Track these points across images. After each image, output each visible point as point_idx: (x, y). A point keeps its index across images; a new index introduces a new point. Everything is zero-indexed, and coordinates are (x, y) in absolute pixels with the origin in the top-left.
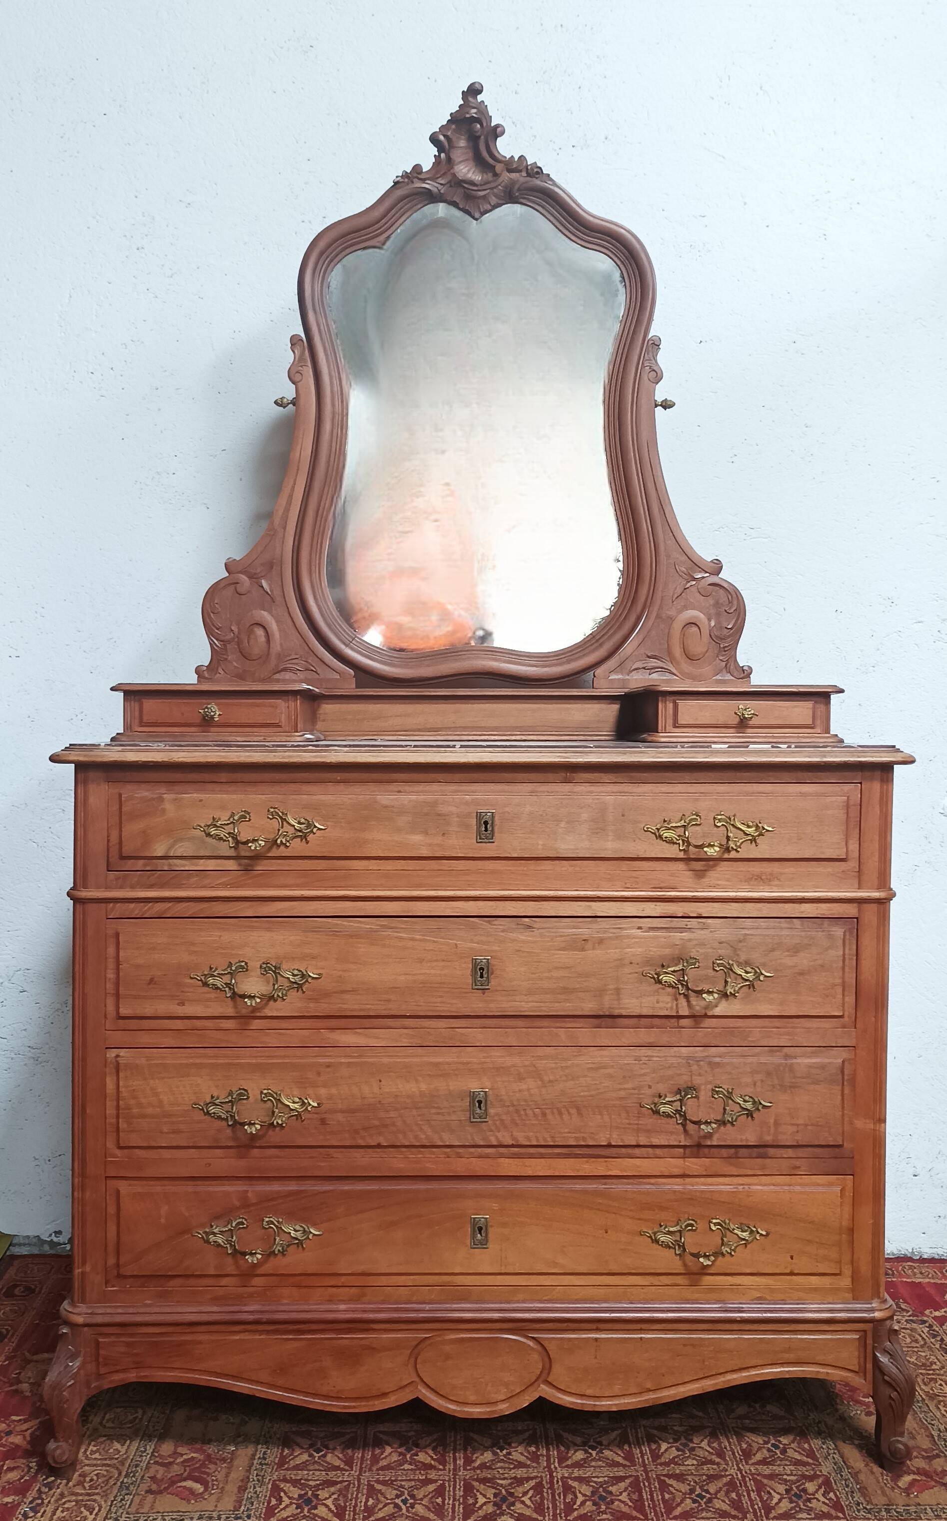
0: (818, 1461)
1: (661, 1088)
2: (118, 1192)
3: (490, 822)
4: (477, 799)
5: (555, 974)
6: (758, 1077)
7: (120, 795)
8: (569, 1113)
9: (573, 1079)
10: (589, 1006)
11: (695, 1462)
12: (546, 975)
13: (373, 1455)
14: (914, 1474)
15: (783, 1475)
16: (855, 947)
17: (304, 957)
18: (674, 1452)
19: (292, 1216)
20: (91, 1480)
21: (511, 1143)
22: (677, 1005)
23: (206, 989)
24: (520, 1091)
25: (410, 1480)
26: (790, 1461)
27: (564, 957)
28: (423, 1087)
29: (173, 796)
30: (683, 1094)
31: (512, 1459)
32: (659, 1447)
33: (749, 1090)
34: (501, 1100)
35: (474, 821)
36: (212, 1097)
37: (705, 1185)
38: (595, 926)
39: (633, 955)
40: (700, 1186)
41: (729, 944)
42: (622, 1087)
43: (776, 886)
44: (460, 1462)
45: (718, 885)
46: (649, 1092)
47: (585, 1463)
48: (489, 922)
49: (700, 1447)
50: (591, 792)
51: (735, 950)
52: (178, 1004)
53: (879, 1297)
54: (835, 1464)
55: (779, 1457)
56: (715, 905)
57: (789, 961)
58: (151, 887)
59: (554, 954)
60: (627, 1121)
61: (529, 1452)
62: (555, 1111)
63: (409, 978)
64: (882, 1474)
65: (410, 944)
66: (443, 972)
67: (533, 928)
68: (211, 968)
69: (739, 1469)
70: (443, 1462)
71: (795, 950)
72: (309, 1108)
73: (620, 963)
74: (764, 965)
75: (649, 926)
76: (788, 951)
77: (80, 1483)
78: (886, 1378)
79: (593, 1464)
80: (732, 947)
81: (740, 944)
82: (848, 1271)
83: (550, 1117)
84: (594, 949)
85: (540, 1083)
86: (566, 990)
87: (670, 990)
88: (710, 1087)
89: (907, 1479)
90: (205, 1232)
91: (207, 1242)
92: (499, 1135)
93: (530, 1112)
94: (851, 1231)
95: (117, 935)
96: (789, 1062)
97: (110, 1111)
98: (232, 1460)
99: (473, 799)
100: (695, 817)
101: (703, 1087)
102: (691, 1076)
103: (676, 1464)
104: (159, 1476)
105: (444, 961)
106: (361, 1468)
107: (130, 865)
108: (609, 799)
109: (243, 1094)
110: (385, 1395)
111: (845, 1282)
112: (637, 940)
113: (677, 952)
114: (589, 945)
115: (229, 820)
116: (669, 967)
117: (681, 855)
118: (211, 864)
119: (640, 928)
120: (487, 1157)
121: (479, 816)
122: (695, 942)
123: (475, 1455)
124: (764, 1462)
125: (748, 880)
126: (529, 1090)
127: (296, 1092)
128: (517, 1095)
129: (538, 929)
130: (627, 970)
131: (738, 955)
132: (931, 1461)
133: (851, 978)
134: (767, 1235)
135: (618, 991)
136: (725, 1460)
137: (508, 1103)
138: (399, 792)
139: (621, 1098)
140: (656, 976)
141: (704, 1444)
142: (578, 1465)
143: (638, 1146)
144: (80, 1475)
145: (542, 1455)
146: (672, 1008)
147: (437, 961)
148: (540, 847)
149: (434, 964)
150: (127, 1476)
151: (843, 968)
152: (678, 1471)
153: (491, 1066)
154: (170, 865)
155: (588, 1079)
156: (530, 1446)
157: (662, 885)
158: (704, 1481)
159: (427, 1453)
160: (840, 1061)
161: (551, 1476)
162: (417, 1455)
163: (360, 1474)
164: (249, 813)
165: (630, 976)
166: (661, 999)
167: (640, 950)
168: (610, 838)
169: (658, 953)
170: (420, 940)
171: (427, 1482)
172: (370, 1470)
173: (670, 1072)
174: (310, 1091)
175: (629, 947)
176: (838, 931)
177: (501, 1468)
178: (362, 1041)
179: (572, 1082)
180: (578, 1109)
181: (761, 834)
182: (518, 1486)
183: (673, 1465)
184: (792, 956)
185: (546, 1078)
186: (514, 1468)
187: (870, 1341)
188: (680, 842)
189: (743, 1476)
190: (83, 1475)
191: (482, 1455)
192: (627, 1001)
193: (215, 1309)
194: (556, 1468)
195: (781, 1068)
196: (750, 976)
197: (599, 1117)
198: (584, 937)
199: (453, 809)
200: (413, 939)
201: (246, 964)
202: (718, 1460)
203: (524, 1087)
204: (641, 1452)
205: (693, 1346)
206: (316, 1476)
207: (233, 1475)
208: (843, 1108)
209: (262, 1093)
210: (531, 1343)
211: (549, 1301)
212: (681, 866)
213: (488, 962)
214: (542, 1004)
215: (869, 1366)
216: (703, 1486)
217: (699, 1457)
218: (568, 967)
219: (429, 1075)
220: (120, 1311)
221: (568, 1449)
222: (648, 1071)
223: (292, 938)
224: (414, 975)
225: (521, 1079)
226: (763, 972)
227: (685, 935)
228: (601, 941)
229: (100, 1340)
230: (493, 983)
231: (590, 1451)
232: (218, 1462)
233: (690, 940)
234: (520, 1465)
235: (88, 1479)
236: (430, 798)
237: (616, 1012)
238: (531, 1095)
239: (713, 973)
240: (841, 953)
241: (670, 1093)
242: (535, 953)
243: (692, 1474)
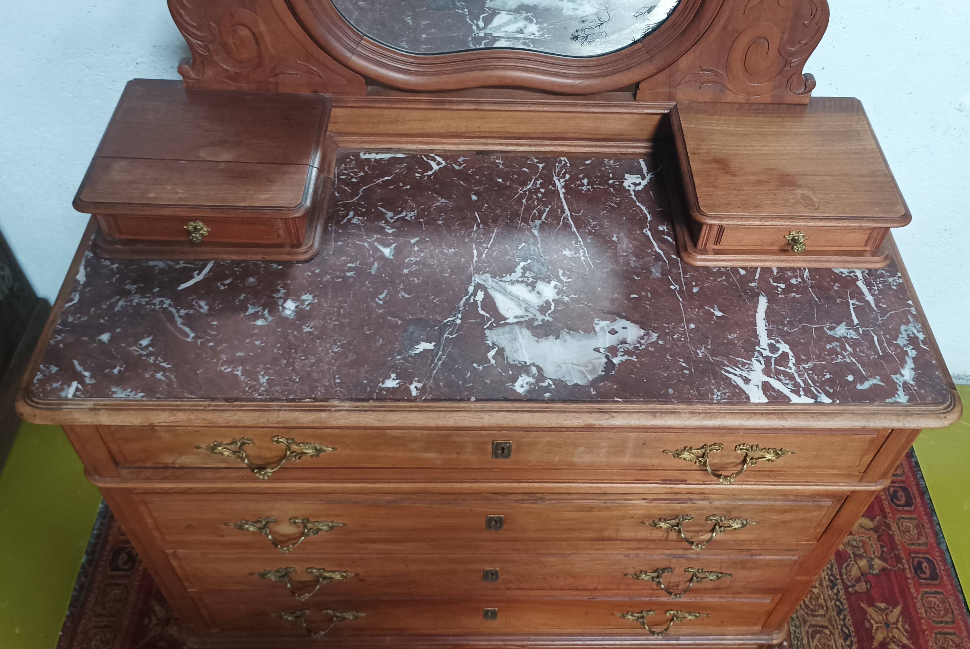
1: (644, 568)
3: (506, 448)
4: (494, 434)
10: (590, 535)
21: (516, 588)
23: (242, 531)
24: (526, 569)
27: (572, 515)
34: (510, 572)
35: (490, 448)
36: (265, 570)
38: (603, 498)
39: (635, 514)
42: (610, 568)
46: (633, 570)
48: (503, 496)
57: (775, 517)
59: (563, 514)
60: (612, 580)
63: (429, 524)
66: (460, 522)
67: (545, 499)
71: (785, 512)
73: (623, 517)
74: (752, 519)
76: (777, 512)
80: (726, 511)
81: (735, 510)
84: (599, 512)
85: (542, 566)
88: (683, 569)
92: (506, 586)
94: (771, 612)
95: (145, 504)
96: (754, 558)
99: (489, 434)
101: (678, 569)
102: (669, 563)
105: (460, 517)
107: (139, 464)
112: (640, 507)
113: (675, 513)
116: (666, 520)
119: (644, 499)
121: (495, 445)
122: (693, 509)
126: (533, 569)
127: (337, 569)
128: (523, 571)
133: (825, 523)
135: (617, 530)
139: (609, 573)
140: (653, 524)
143: (619, 589)
146: (663, 536)
148: (556, 460)
149: (451, 518)
153: (502, 559)
154: (181, 465)
157: (672, 478)
160: (797, 557)
164: (252, 440)
166: (653, 533)
167: (642, 512)
168: (628, 456)
169: (658, 514)
170: (438, 507)
173: (652, 563)
175: (632, 510)
176: (828, 503)
180: (573, 576)
181: (779, 457)
184: (779, 515)
185: (548, 564)
188: (697, 461)
196: (737, 525)
197: (590, 579)
201: (275, 520)
203: (529, 567)
209: (307, 569)
213: (501, 518)
224: (434, 524)
225: (526, 564)
226: (750, 524)
227: (686, 505)
230: (506, 527)
233: (690, 507)
236: (443, 432)
237: (613, 538)
239: (704, 522)
240: (824, 513)
241: (650, 571)
242: (545, 513)
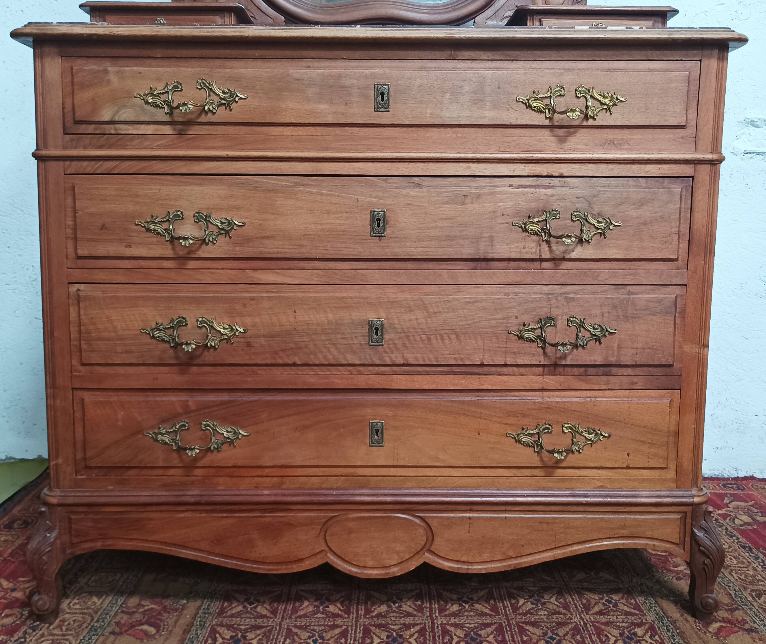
0: (643, 612)
1: (526, 318)
2: (83, 400)
3: (386, 93)
4: (374, 73)
5: (440, 224)
6: (605, 309)
7: (72, 68)
8: (450, 338)
9: (453, 311)
10: (467, 252)
11: (546, 613)
12: (432, 225)
13: (294, 607)
14: (720, 621)
15: (617, 622)
16: (689, 202)
17: (229, 209)
18: (529, 606)
19: (224, 420)
20: (69, 624)
21: (402, 362)
22: (540, 250)
23: (148, 234)
24: (410, 320)
25: (321, 625)
26: (622, 612)
27: (448, 210)
28: (331, 317)
29: (116, 69)
30: (543, 323)
31: (403, 610)
32: (518, 602)
33: (598, 320)
34: (394, 328)
35: (372, 93)
36: (157, 324)
37: (559, 397)
38: (473, 184)
39: (505, 209)
40: (556, 398)
41: (585, 199)
42: (493, 317)
43: (626, 149)
44: (362, 612)
45: (577, 149)
46: (515, 321)
47: (460, 613)
48: (384, 180)
49: (549, 602)
50: (472, 68)
51: (590, 204)
52: (126, 247)
53: (697, 487)
54: (657, 614)
55: (612, 609)
56: (574, 166)
57: (634, 213)
58: (101, 147)
59: (439, 207)
60: (497, 345)
61: (415, 605)
62: (438, 336)
63: (318, 226)
64: (695, 622)
65: (319, 198)
66: (347, 222)
67: (422, 185)
68: (152, 217)
69: (581, 618)
70: (348, 612)
71: (641, 203)
72: (237, 334)
73: (494, 214)
74: (613, 216)
75: (519, 184)
76: (634, 204)
77: (60, 627)
78: (701, 548)
79: (466, 613)
80: (587, 201)
81: (595, 199)
82: (673, 466)
83: (434, 341)
84: (472, 203)
85: (426, 314)
86: (448, 238)
87: (535, 237)
88: (565, 317)
89: (715, 626)
90: (154, 433)
91: (156, 440)
92: (393, 356)
93: (418, 338)
94: (677, 434)
95: (73, 188)
96: (632, 297)
97: (74, 335)
98: (182, 609)
99: (372, 73)
100: (559, 89)
101: (560, 317)
102: (551, 308)
103: (532, 614)
104: (123, 622)
105: (347, 212)
106: (283, 617)
107: (82, 128)
108: (488, 74)
109: (181, 323)
110: (301, 560)
111: (671, 474)
112: (508, 195)
113: (541, 205)
114: (468, 200)
115: (164, 89)
116: (534, 217)
117: (547, 122)
118: (150, 129)
119: (510, 186)
120: (383, 374)
121: (376, 88)
122: (556, 197)
123: (374, 607)
124: (600, 613)
125: (602, 145)
126: (417, 319)
127: (226, 320)
128: (408, 324)
129: (426, 186)
130: (500, 220)
131: (592, 208)
132: (732, 612)
133: (685, 229)
134: (610, 436)
135: (491, 239)
136: (569, 611)
137: (399, 331)
138: (309, 67)
139: (492, 327)
140: (523, 226)
141: (553, 600)
142: (454, 615)
143: (506, 365)
144: (61, 621)
145: (426, 608)
146: (536, 252)
147: (341, 212)
148: (428, 115)
149: (339, 215)
150: (98, 621)
151: (680, 219)
152: (533, 620)
153: (386, 300)
154: (116, 129)
155: (465, 311)
156: (417, 601)
157: (530, 149)
158: (554, 627)
159: (336, 606)
160: (674, 296)
161: (433, 623)
162: (328, 607)
163: (282, 621)
164: (181, 84)
165: (502, 225)
166: (527, 245)
167: (510, 204)
168: (487, 108)
169: (526, 206)
170: (327, 195)
171: (335, 627)
172: (290, 618)
173: (533, 305)
174: (238, 319)
175: (501, 201)
176: (677, 188)
177: (394, 617)
178: (279, 279)
179: (452, 314)
180: (457, 336)
181: (615, 104)
182: (406, 630)
183: (529, 615)
184: (639, 209)
185: (431, 310)
186: (404, 617)
187: (689, 520)
188: (547, 110)
189: (584, 623)
190: (63, 621)
191: (379, 607)
192: (498, 247)
193: (164, 493)
194: (436, 617)
195: (625, 302)
196: (602, 226)
197: (474, 342)
198: (465, 193)
199: (355, 82)
200: (321, 194)
201: (182, 213)
202: (564, 611)
203: (413, 317)
204: (504, 605)
205: (548, 523)
206: (246, 622)
207: (182, 621)
208: (675, 334)
209: (197, 320)
210: (417, 521)
211: (432, 488)
212: (546, 132)
213: (384, 213)
214: (428, 249)
215: (688, 539)
216: (553, 630)
217: (549, 609)
218: (450, 219)
219: (335, 307)
220: (87, 494)
221: (446, 603)
222: (515, 304)
223: (220, 192)
224: (323, 224)
225: (411, 311)
226: (613, 222)
227: (549, 191)
228: (479, 196)
229: (72, 517)
230: (388, 231)
231: (464, 604)
232: (171, 611)
233: (552, 195)
234: (409, 615)
235: (66, 623)
236: (334, 71)
237: (490, 256)
238: (419, 324)
239: (571, 223)
240: (679, 206)
241: (533, 322)
242: (423, 206)
243: (544, 622)
